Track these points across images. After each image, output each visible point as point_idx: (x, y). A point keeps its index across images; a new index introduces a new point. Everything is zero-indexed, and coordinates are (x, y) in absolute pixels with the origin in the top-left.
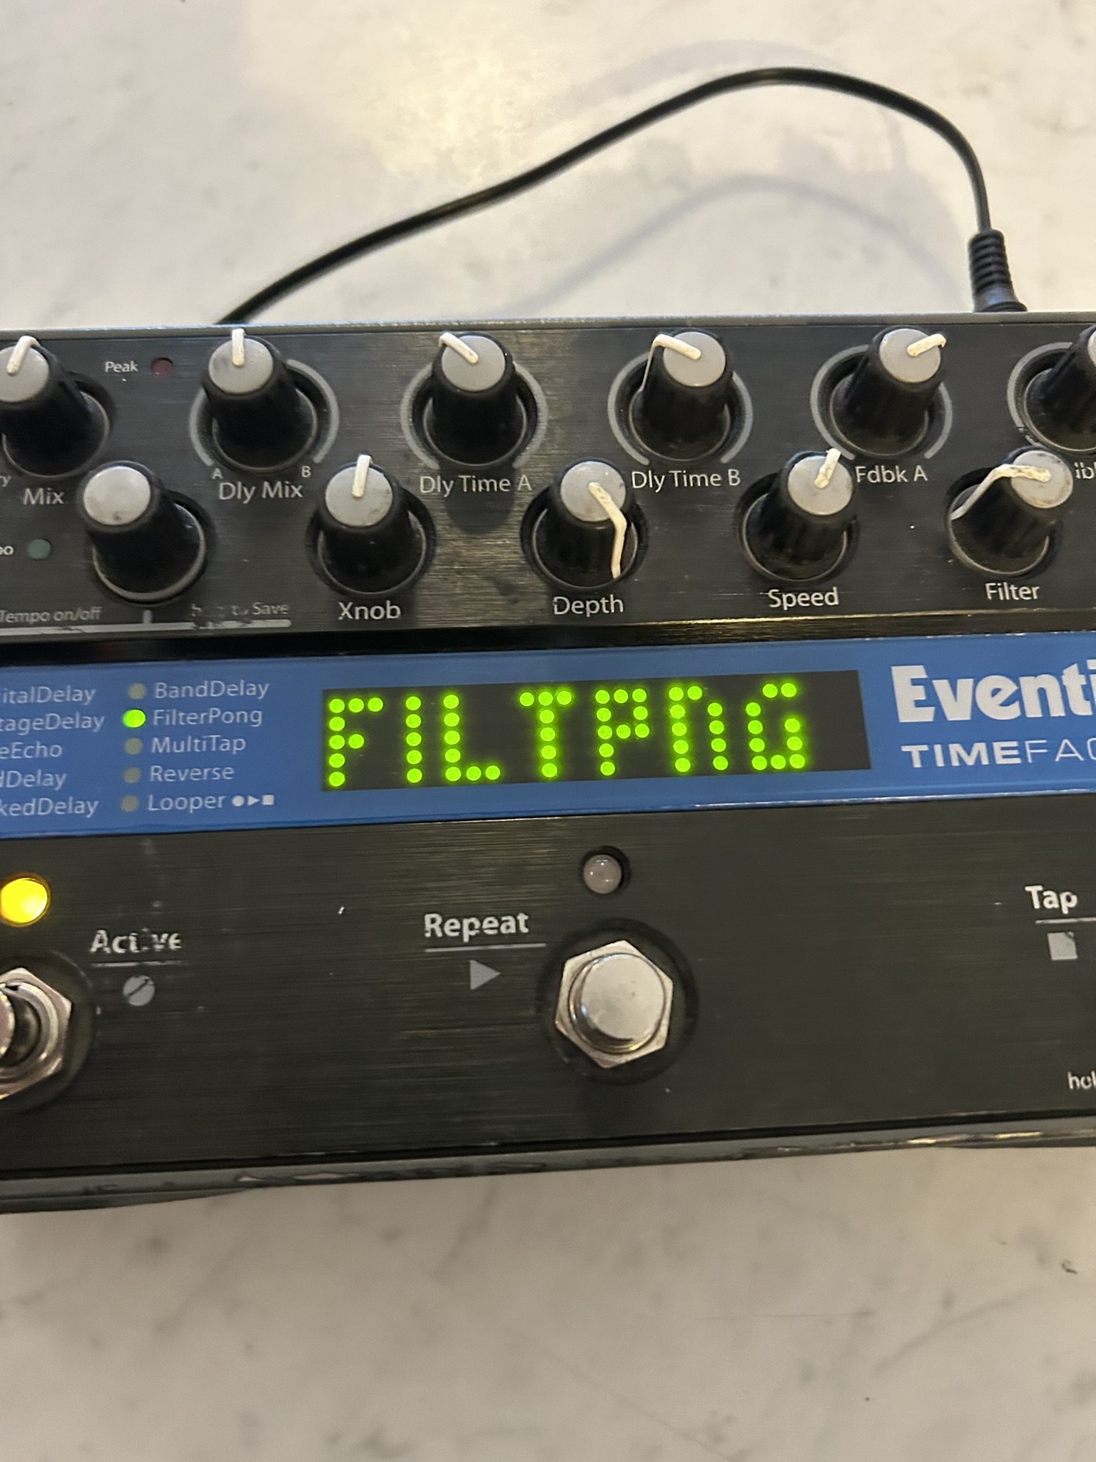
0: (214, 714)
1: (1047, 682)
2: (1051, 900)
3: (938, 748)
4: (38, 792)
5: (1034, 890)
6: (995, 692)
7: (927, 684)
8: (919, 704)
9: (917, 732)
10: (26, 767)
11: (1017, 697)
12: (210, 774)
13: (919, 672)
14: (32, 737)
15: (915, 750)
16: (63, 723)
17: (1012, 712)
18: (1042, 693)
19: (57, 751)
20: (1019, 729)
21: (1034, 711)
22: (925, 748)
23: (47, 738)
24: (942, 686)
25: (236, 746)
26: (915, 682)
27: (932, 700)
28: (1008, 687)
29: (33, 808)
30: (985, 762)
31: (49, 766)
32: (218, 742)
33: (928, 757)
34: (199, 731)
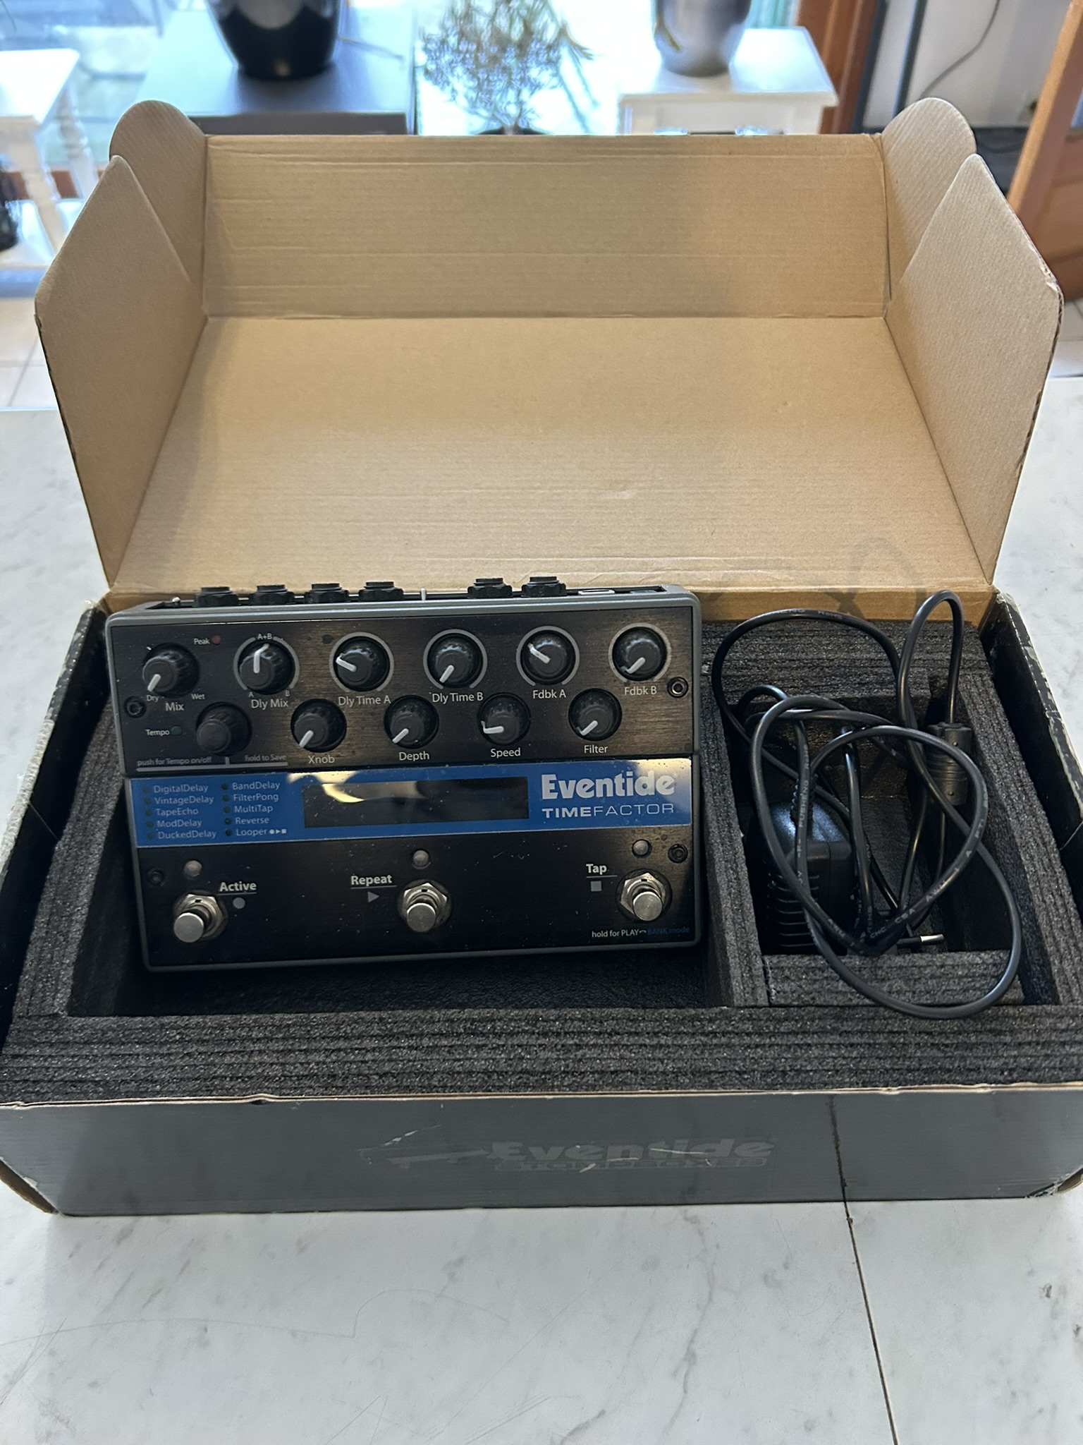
0: (258, 796)
1: (608, 781)
2: (596, 870)
3: (557, 810)
4: (192, 828)
5: (589, 866)
6: (584, 786)
7: (556, 783)
8: (551, 791)
9: (549, 803)
10: (186, 818)
11: (594, 788)
12: (260, 821)
13: (553, 777)
14: (184, 807)
15: (548, 811)
16: (197, 800)
17: (591, 794)
18: (605, 786)
19: (195, 812)
20: (592, 802)
21: (600, 794)
22: (552, 810)
23: (192, 807)
24: (562, 784)
25: (268, 809)
26: (551, 782)
27: (557, 790)
28: (590, 783)
29: (190, 834)
30: (576, 815)
31: (194, 818)
32: (262, 808)
33: (552, 814)
34: (253, 803)
